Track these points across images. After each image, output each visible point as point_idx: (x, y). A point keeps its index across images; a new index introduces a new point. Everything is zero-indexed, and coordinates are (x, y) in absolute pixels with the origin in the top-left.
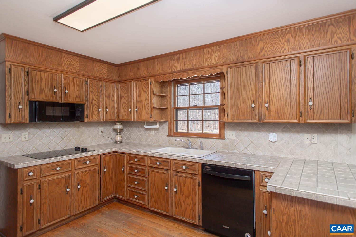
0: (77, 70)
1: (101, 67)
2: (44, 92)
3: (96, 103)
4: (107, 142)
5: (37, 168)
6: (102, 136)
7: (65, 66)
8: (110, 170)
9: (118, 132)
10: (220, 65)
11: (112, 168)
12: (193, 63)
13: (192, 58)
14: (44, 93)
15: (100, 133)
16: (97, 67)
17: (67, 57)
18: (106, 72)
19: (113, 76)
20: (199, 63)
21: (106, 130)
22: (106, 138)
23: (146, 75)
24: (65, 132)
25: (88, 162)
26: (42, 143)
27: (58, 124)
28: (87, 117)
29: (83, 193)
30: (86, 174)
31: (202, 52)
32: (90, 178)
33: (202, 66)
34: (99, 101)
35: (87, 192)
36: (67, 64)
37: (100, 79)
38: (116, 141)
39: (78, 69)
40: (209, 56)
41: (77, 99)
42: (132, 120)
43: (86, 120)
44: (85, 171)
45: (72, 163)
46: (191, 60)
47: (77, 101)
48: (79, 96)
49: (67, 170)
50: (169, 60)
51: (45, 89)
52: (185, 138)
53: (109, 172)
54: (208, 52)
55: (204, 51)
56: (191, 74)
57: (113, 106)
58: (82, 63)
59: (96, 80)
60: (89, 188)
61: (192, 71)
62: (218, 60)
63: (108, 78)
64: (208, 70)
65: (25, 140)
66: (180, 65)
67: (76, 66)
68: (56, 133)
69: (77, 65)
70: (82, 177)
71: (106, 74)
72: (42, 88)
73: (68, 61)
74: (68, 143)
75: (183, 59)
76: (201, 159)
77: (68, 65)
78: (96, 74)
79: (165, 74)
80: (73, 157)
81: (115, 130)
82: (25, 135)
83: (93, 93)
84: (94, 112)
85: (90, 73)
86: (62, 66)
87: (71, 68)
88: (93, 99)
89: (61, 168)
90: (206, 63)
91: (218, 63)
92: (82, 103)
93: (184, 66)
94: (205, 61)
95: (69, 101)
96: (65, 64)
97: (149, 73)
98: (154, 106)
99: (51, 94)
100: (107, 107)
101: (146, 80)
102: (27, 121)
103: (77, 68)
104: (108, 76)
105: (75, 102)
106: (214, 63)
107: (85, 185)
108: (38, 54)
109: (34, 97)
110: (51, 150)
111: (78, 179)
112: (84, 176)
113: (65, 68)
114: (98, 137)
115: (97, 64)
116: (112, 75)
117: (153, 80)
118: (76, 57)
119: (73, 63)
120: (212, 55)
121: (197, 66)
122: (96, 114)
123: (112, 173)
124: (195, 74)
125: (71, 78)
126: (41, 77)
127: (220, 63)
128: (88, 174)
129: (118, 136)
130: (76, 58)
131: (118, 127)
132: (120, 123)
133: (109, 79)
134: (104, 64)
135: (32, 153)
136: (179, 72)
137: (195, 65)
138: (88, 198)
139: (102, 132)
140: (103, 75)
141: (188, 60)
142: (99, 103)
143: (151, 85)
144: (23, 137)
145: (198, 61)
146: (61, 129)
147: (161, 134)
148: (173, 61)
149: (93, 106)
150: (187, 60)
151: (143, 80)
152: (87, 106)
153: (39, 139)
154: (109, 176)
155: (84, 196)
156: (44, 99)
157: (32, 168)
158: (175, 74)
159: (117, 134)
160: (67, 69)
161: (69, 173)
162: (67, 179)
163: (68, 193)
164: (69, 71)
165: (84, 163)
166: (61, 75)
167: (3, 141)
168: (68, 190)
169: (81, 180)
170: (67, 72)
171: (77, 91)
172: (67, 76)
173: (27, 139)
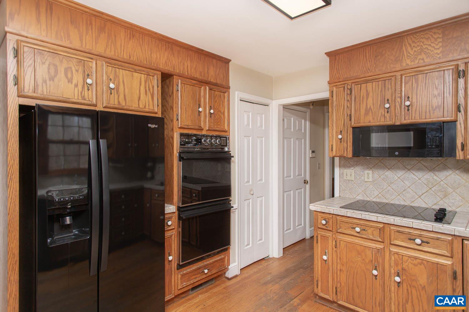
0: (437, 55)
2: (370, 112)
5: (332, 218)
7: (408, 59)
14: (370, 114)
17: (414, 40)
25: (418, 241)
26: (392, 189)
28: (463, 150)
29: (410, 297)
30: (416, 262)
32: (428, 277)
35: (419, 303)
36: (412, 53)
39: (439, 52)
43: (459, 154)
44: (416, 258)
45: (385, 230)
47: (432, 117)
48: (438, 107)
49: (375, 239)
51: (372, 108)
58: (450, 37)
65: (368, 180)
67: (432, 49)
69: (438, 45)
72: (369, 107)
73: (416, 46)
77: (415, 53)
82: (368, 174)
86: (404, 59)
87: (423, 56)
89: (364, 230)
95: (415, 119)
96: (409, 55)
99: (382, 114)
102: (349, 155)
103: (436, 51)
107: (415, 284)
108: (365, 59)
109: (358, 121)
111: (397, 264)
112: (411, 265)
113: (408, 61)
118: (434, 31)
119: (428, 46)
125: (421, 75)
126: (367, 91)
130: (434, 33)
144: (366, 176)
152: (462, 125)
153: (386, 182)
155: (413, 305)
156: (371, 122)
157: (327, 215)
160: (413, 63)
161: (380, 246)
162: (376, 254)
163: (377, 277)
164: (418, 63)
165: (410, 239)
166: (400, 77)
167: (345, 178)
168: (375, 272)
169: (405, 270)
170: (410, 67)
171: (434, 97)
172: (413, 74)
173: (371, 180)
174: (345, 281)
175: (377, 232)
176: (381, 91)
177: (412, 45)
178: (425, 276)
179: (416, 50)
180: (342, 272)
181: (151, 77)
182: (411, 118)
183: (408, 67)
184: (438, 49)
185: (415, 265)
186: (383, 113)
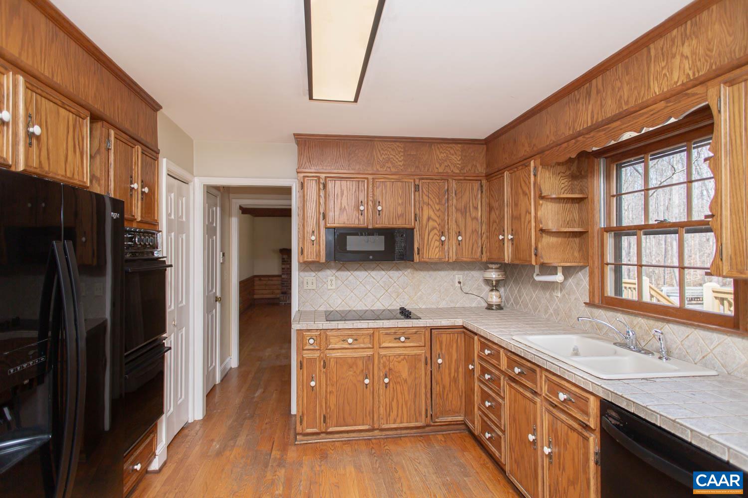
0: (400, 167)
1: (447, 152)
2: (345, 212)
3: (436, 225)
4: (474, 305)
5: (320, 334)
6: (460, 290)
7: (378, 164)
8: (452, 362)
9: (495, 286)
10: (697, 82)
11: (456, 360)
12: (621, 97)
13: (618, 84)
14: (345, 214)
15: (457, 285)
16: (439, 154)
17: (383, 147)
18: (459, 161)
19: (476, 166)
20: (636, 92)
21: (470, 280)
22: (470, 295)
23: (527, 152)
24: (390, 280)
25: (403, 339)
26: (354, 296)
27: (378, 265)
28: (418, 254)
29: (395, 394)
30: (399, 359)
31: (645, 58)
32: (409, 369)
33: (644, 99)
34: (443, 220)
35: (402, 396)
36: (381, 160)
37: (445, 177)
38: (489, 305)
39: (401, 165)
40: (663, 64)
41: (399, 220)
42: (504, 260)
43: (416, 258)
44: (400, 355)
45: (375, 336)
46: (617, 90)
47: (399, 224)
48: (402, 215)
49: (365, 346)
50: (569, 105)
51: (347, 207)
52: (629, 316)
53: (449, 366)
54: (660, 52)
55: (649, 52)
56: (615, 130)
57: (476, 230)
58: (409, 153)
59: (436, 181)
60: (407, 389)
61: (619, 123)
62: (690, 69)
63: (462, 172)
64: (662, 109)
65: (332, 288)
66: (592, 112)
67: (397, 160)
68: (375, 281)
69: (400, 157)
70: (394, 365)
71: (458, 164)
72: (343, 206)
73: (384, 153)
74: (395, 299)
75: (598, 92)
76: (599, 385)
77: (384, 161)
78: (437, 168)
79: (559, 142)
80: (375, 324)
81: (487, 281)
82: (331, 280)
83: (430, 205)
84: (432, 245)
85: (425, 167)
86: (374, 164)
87: (390, 165)
88: (429, 218)
89: (356, 340)
90: (656, 89)
91: (692, 78)
92: (407, 226)
93: (600, 112)
94: (652, 84)
95: (385, 224)
96: (378, 160)
97: (533, 148)
98: (541, 226)
100: (459, 232)
101: (527, 164)
102: (323, 259)
103: (399, 163)
104: (462, 169)
105: (395, 226)
106: (677, 82)
107: (399, 380)
108: (338, 153)
110: (367, 309)
111: (384, 367)
112: (396, 364)
113: (378, 167)
114: (452, 293)
115: (438, 148)
116: (473, 165)
117: (538, 161)
118: (398, 144)
119: (393, 157)
120: (674, 56)
121: (632, 103)
122: (436, 247)
123: (457, 370)
124: (627, 127)
125: (388, 183)
126: (341, 189)
127: (697, 76)
128: (403, 360)
129: (494, 293)
130: (398, 146)
131: (494, 275)
132: (497, 266)
133: (465, 173)
134: (454, 145)
135: (341, 309)
136: (590, 130)
137: (627, 103)
138: (404, 406)
139: (460, 283)
140: (452, 167)
141: (609, 91)
142: (442, 225)
143: (535, 175)
144: (329, 283)
145: (635, 88)
146: (383, 273)
147: (575, 299)
148: (577, 105)
149: (431, 231)
150: (606, 94)
151: (521, 165)
152: (418, 232)
153: (350, 288)
154: (450, 374)
155: (398, 401)
156: (345, 222)
157: (314, 332)
158: (580, 138)
159: (492, 290)
160: (382, 169)
161: (369, 353)
162: (366, 362)
163: (368, 386)
164: (386, 170)
165: (395, 339)
166: (372, 180)
167: (305, 287)
168: (367, 381)
169: (391, 369)
170: (381, 173)
171: (399, 205)
172: (382, 180)
173: (333, 287)
174: (335, 403)
175: (367, 340)
176: (355, 192)
177: (382, 152)
178: (406, 370)
179: (385, 158)
180: (331, 394)
181: (81, 119)
182: (381, 223)
183: (378, 173)
184: (401, 161)
185: (399, 362)
186: (357, 215)
